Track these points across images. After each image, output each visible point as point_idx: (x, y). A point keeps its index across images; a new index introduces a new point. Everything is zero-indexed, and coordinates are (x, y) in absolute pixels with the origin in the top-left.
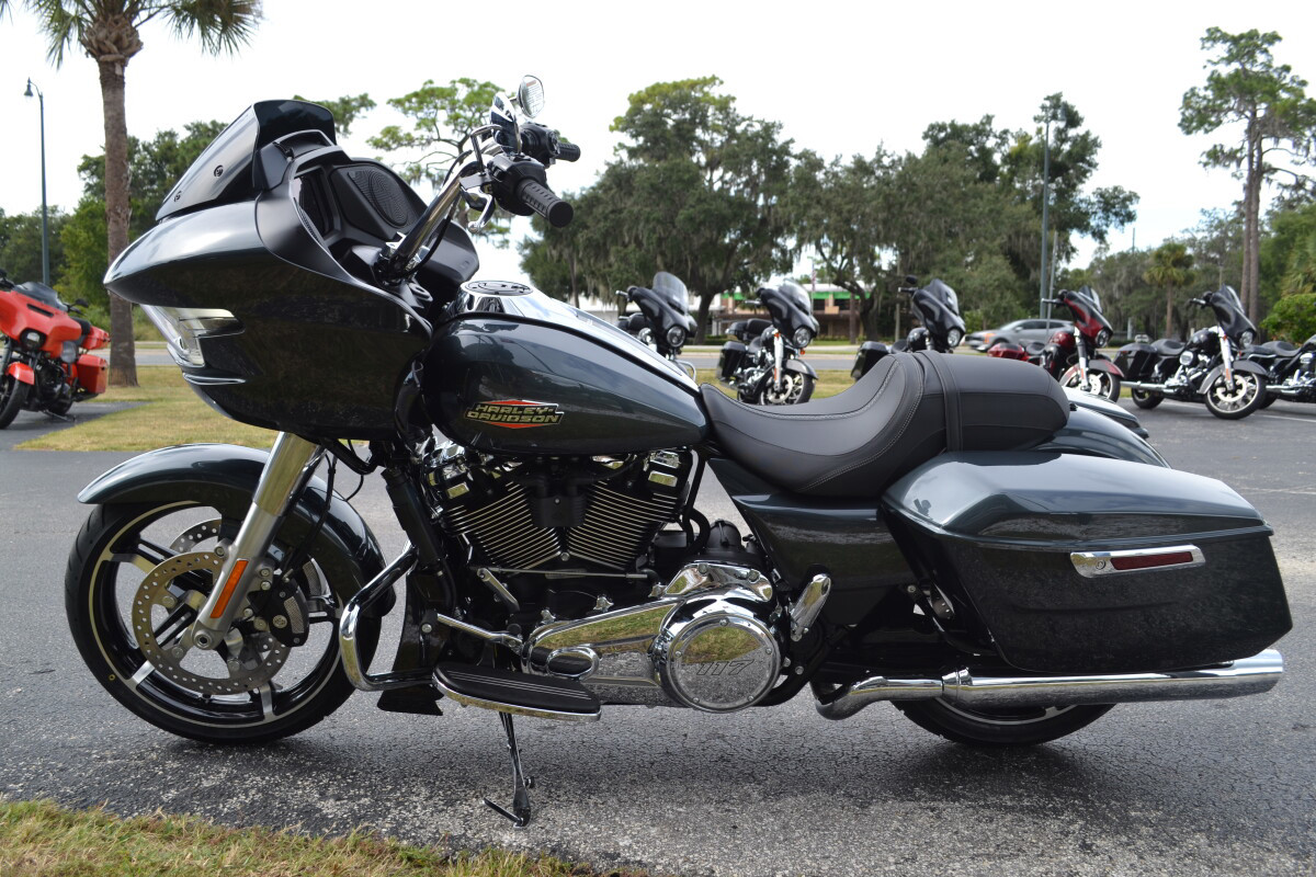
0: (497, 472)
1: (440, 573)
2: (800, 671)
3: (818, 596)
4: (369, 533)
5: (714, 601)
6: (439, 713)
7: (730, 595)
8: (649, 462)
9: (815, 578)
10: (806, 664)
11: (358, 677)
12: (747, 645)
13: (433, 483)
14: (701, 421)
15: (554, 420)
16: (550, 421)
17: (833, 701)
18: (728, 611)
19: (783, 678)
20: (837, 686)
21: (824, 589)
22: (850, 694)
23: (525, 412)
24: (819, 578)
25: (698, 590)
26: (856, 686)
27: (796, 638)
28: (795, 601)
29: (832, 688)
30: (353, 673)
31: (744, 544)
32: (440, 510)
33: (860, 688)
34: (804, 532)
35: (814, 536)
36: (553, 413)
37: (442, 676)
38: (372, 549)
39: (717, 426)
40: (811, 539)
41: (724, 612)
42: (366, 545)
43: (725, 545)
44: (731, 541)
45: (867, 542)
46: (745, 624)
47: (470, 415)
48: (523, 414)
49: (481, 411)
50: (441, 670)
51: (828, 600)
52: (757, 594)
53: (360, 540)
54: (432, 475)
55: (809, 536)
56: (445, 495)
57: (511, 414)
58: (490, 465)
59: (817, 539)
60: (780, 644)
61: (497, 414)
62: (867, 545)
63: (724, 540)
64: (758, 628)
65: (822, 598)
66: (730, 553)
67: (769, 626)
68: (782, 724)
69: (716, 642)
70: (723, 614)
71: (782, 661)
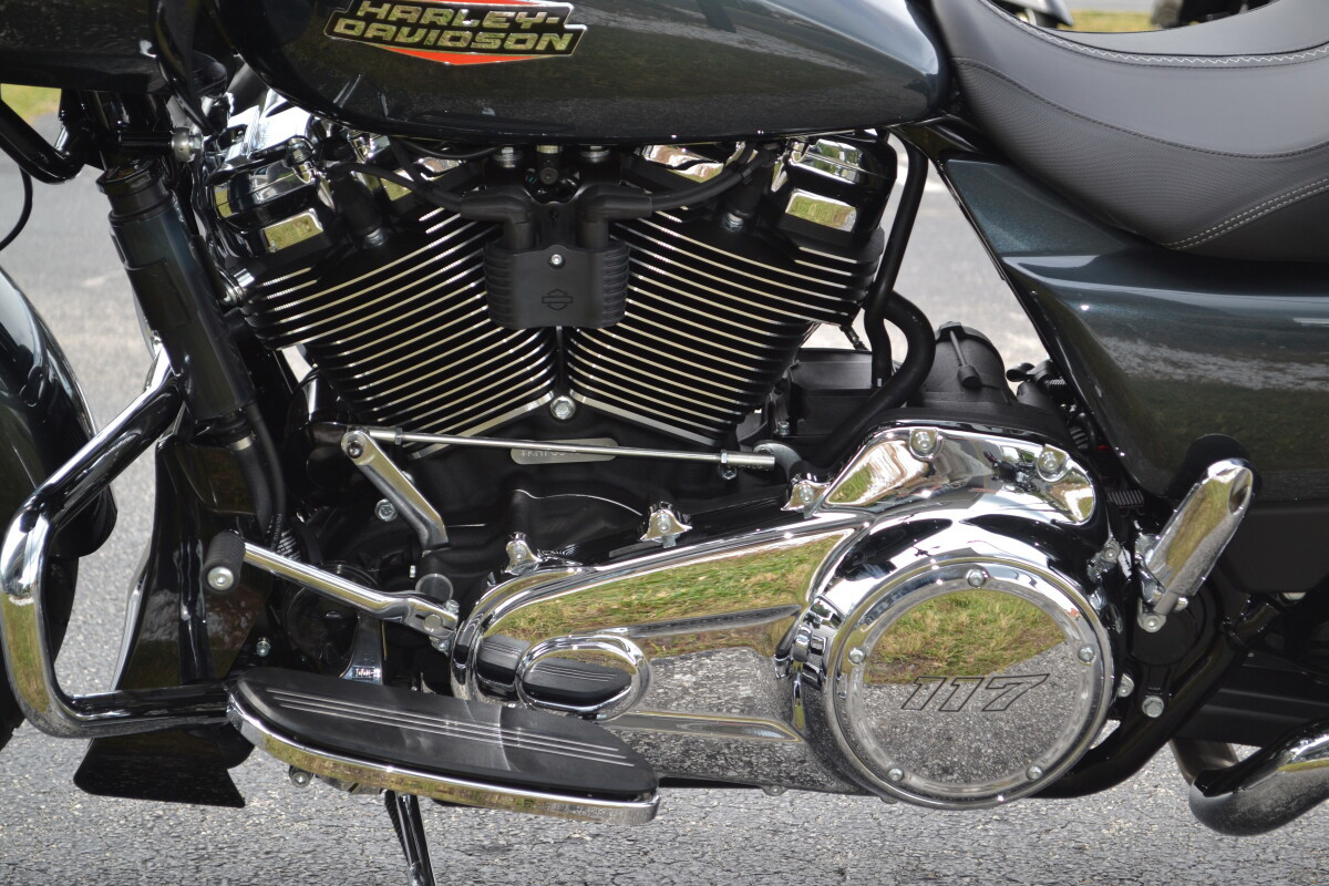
0: (402, 182)
1: (244, 444)
2: (1154, 707)
3: (1222, 515)
4: (48, 342)
5: (945, 524)
6: (235, 800)
7: (983, 507)
8: (788, 168)
9: (1214, 470)
10: (1168, 690)
11: (46, 702)
12: (1020, 642)
13: (226, 212)
14: (928, 61)
15: (561, 45)
16: (550, 48)
17: (1233, 788)
18: (979, 549)
19: (1113, 725)
20: (1244, 752)
21: (1237, 498)
22: (1282, 771)
23: (487, 23)
24: (1225, 472)
25: (899, 498)
26: (1297, 751)
27: (1151, 624)
28: (1155, 525)
29: (1230, 756)
30: (33, 687)
31: (1013, 386)
32: (246, 280)
33: (1309, 754)
34: (1165, 352)
35: (1188, 366)
36: (560, 30)
37: (256, 701)
38: (57, 384)
39: (971, 78)
40: (1180, 374)
41: (969, 553)
42: (42, 371)
43: (971, 385)
44: (985, 378)
45: (1312, 385)
46: (1024, 581)
47: (340, 28)
48: (480, 28)
49: (370, 19)
50: (251, 685)
51: (1245, 526)
52: (1059, 505)
53: (27, 356)
54: (221, 194)
55: (1176, 364)
56: (259, 242)
57: (450, 27)
58: (385, 164)
59: (1195, 373)
60: (1113, 636)
61: (415, 27)
62: (1310, 393)
63: (967, 374)
64: (1059, 594)
65: (1231, 518)
66: (985, 405)
67: (1088, 587)
68: (1081, 849)
69: (943, 631)
70: (963, 560)
71: (1117, 684)
